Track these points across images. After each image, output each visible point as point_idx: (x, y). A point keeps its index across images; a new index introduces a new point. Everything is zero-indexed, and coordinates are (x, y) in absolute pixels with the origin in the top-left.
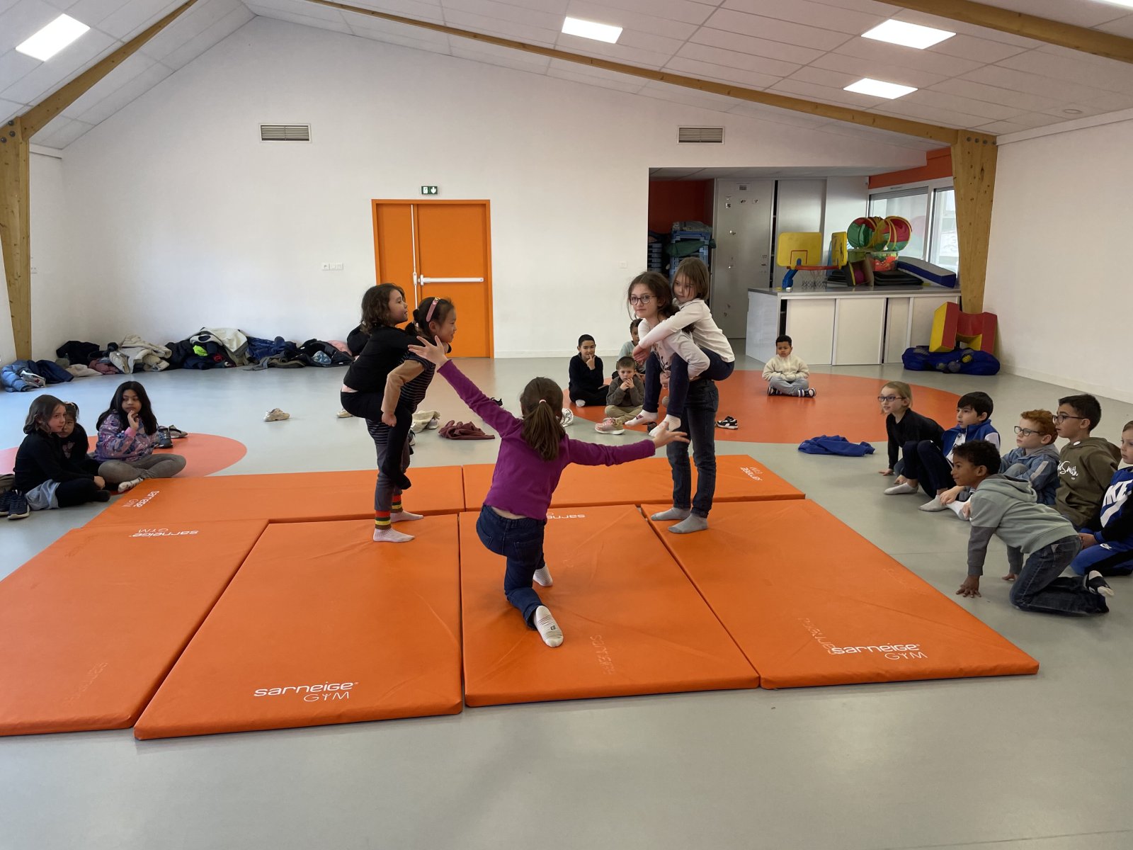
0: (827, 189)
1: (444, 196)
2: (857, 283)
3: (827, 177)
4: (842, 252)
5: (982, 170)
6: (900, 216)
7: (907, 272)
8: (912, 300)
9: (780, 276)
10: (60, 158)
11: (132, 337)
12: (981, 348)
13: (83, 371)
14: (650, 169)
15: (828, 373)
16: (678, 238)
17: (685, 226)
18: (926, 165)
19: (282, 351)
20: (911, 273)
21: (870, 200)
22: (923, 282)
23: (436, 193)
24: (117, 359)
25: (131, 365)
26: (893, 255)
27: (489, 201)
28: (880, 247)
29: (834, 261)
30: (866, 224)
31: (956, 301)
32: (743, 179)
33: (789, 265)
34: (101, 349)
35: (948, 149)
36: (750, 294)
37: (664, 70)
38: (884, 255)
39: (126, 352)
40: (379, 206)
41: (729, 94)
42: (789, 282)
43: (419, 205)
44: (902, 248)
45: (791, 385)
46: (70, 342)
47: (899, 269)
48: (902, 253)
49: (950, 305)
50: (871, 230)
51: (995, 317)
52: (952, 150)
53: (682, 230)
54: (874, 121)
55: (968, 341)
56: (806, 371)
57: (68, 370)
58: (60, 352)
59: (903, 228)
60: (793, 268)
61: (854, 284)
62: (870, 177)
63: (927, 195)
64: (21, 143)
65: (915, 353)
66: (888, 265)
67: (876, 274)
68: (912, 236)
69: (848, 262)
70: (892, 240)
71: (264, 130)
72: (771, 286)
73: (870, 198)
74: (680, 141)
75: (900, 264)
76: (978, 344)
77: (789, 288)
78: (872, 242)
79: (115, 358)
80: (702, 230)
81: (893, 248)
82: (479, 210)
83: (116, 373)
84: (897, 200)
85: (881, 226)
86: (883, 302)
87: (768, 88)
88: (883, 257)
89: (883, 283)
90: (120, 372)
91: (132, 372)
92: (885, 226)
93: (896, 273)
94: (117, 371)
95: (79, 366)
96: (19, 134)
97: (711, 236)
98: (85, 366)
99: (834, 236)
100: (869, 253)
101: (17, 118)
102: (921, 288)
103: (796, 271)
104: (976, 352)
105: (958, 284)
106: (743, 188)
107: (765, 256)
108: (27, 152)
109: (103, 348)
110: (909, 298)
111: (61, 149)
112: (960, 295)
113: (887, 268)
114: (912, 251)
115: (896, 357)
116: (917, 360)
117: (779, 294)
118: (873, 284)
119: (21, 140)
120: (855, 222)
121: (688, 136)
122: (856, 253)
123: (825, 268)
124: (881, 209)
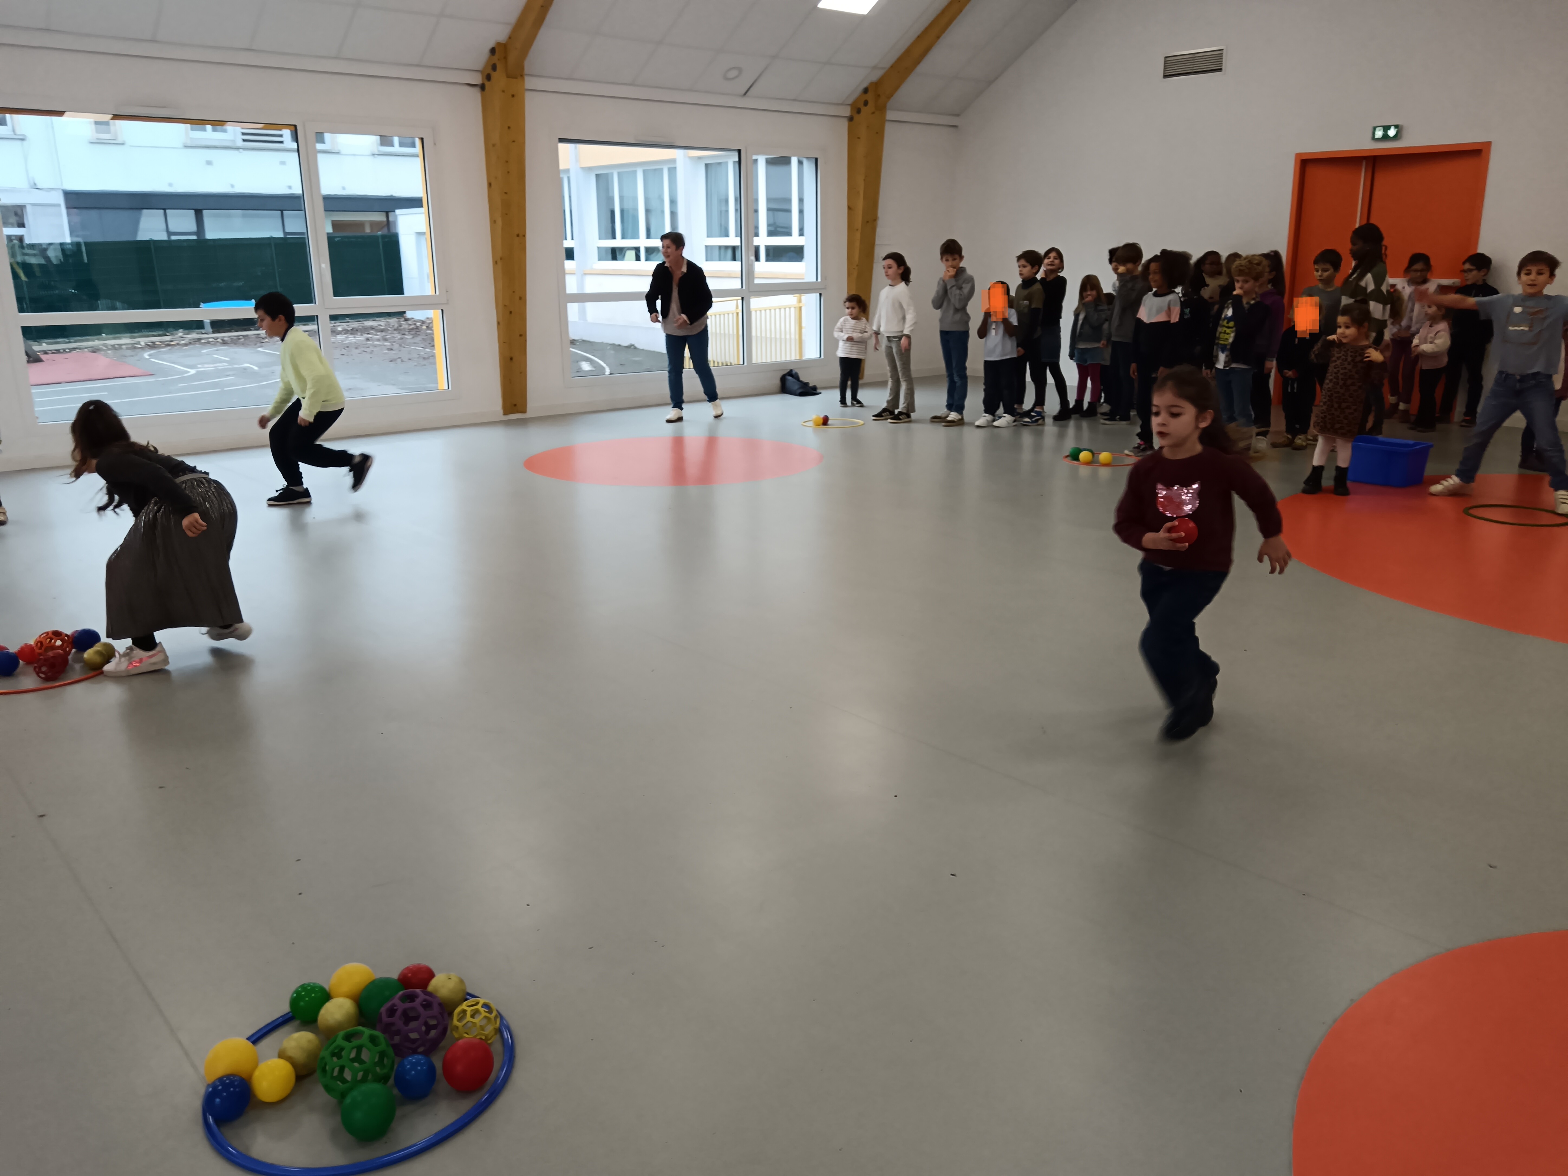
10: (955, 127)
40: (1306, 163)
43: (1374, 159)
64: (873, 113)
71: (1169, 62)
82: (1471, 161)
96: (871, 103)
101: (872, 84)
108: (883, 122)
111: (958, 115)
119: (873, 110)
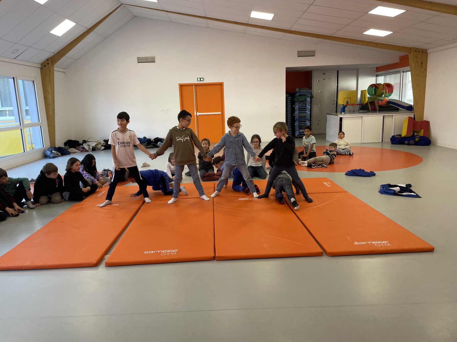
0: (359, 74)
1: (206, 81)
2: (371, 110)
3: (359, 68)
4: (365, 98)
5: (422, 63)
6: (389, 83)
7: (393, 105)
8: (394, 116)
9: (340, 109)
10: (65, 72)
11: (91, 138)
12: (423, 135)
13: (73, 151)
14: (286, 68)
15: (360, 146)
16: (298, 94)
17: (301, 90)
18: (399, 62)
19: (145, 142)
20: (394, 106)
21: (377, 77)
22: (399, 109)
23: (203, 80)
24: (86, 146)
25: (91, 148)
26: (387, 98)
27: (223, 82)
28: (381, 95)
29: (362, 102)
30: (375, 87)
31: (413, 116)
32: (324, 70)
33: (343, 104)
34: (80, 143)
35: (408, 55)
36: (327, 115)
37: (291, 29)
38: (383, 98)
39: (89, 143)
40: (181, 86)
41: (317, 37)
42: (343, 110)
43: (196, 85)
44: (390, 96)
45: (343, 151)
46: (69, 140)
47: (389, 104)
48: (390, 98)
49: (410, 118)
50: (377, 89)
51: (429, 122)
52: (409, 55)
53: (299, 91)
54: (376, 45)
55: (418, 132)
56: (350, 145)
57: (68, 150)
58: (65, 144)
59: (390, 88)
60: (345, 105)
61: (370, 111)
62: (377, 68)
63: (400, 74)
64: (51, 67)
65: (396, 138)
66: (384, 102)
67: (379, 106)
68: (394, 90)
69: (367, 102)
70: (386, 93)
71: (139, 59)
72: (336, 112)
73: (377, 76)
74: (298, 56)
75: (389, 102)
76: (422, 133)
77: (343, 113)
78: (378, 93)
79: (85, 146)
80: (308, 91)
81: (386, 96)
82: (219, 86)
83: (86, 151)
84: (388, 76)
85: (381, 87)
86: (382, 117)
87: (333, 34)
88: (382, 99)
89: (381, 110)
90: (87, 151)
91: (91, 151)
92: (383, 87)
93: (387, 106)
94: (86, 150)
95: (72, 149)
96: (50, 64)
97: (311, 93)
98: (74, 149)
99: (362, 91)
100: (376, 98)
101: (49, 58)
102: (399, 112)
103: (346, 106)
104: (421, 137)
105: (413, 110)
106: (324, 74)
107: (334, 101)
108: (53, 70)
109: (81, 142)
110: (393, 115)
111: (65, 69)
112: (414, 114)
113: (384, 104)
114: (394, 97)
115: (388, 139)
116: (396, 140)
117: (339, 115)
118: (378, 110)
119: (51, 66)
120: (370, 86)
121: (301, 54)
122: (371, 98)
123: (358, 104)
124: (381, 80)
